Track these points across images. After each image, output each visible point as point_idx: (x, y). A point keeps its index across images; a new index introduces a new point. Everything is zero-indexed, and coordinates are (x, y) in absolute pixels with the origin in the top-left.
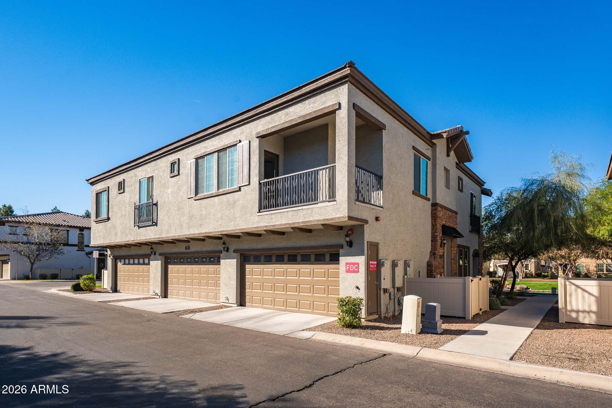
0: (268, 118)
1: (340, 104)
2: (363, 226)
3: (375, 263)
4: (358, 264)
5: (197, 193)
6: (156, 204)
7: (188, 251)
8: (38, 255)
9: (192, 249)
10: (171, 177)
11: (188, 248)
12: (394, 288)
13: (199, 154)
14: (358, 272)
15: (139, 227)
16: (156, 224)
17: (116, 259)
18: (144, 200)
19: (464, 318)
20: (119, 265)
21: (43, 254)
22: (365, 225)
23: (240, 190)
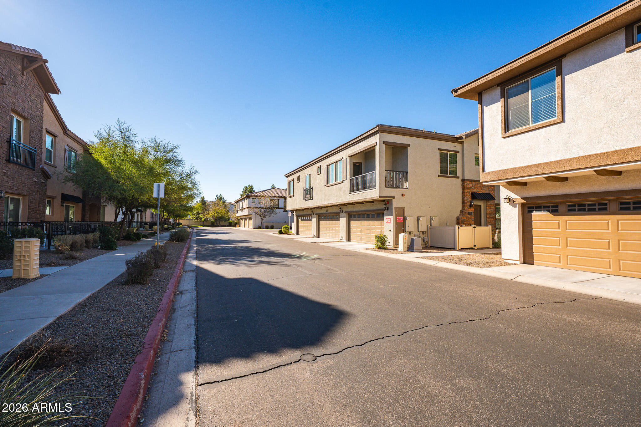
0: (353, 147)
1: (376, 143)
2: (392, 199)
3: (402, 218)
4: (390, 219)
5: (327, 183)
6: (312, 189)
7: (327, 212)
8: (265, 215)
9: (329, 211)
10: (318, 175)
11: (327, 211)
12: (418, 231)
13: (328, 163)
14: (390, 223)
15: (306, 200)
16: (312, 199)
17: (298, 216)
18: (308, 187)
19: (454, 249)
20: (299, 220)
21: (267, 214)
22: (393, 199)
23: (343, 182)
